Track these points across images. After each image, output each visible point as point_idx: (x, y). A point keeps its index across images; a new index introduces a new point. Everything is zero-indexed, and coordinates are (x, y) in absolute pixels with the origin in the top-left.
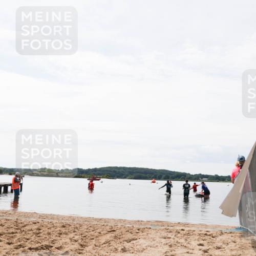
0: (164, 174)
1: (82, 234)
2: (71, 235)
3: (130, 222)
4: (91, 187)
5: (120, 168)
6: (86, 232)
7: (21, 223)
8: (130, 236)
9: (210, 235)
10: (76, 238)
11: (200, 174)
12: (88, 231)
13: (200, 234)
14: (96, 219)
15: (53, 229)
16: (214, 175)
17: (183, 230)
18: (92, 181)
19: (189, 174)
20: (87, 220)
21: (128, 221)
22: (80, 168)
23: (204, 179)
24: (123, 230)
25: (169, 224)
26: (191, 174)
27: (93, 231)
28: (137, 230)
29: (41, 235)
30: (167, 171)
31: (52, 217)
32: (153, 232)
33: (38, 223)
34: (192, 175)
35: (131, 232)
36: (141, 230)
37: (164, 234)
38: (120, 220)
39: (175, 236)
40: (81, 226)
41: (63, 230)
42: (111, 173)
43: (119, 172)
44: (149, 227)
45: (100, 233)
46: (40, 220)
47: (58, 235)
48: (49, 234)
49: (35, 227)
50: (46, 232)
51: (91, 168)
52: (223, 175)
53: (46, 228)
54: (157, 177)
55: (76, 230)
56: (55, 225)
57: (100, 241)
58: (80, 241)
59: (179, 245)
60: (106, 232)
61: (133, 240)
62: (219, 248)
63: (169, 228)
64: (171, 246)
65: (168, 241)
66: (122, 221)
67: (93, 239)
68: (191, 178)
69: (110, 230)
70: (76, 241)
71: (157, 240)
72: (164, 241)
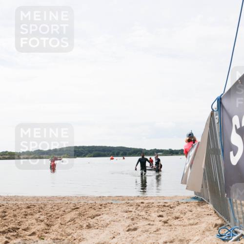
0: (122, 151)
1: (47, 214)
2: (37, 216)
3: (92, 199)
8: (92, 212)
9: (168, 206)
10: (42, 217)
11: (155, 149)
12: (52, 210)
13: (158, 206)
14: (59, 198)
15: (18, 211)
16: (168, 149)
17: (142, 203)
18: (54, 161)
19: (145, 150)
20: (51, 199)
21: (90, 197)
23: (159, 153)
24: (87, 207)
25: (129, 198)
26: (147, 149)
27: (57, 210)
28: (99, 206)
29: (7, 217)
32: (115, 206)
33: (3, 205)
34: (148, 151)
35: (94, 209)
36: (103, 205)
37: (126, 208)
38: (83, 197)
39: (136, 209)
40: (45, 205)
41: (29, 211)
43: (78, 151)
44: (110, 202)
45: (64, 211)
46: (4, 203)
47: (24, 216)
48: (15, 215)
50: (12, 215)
52: (177, 149)
54: (115, 153)
55: (41, 210)
56: (20, 206)
57: (65, 219)
58: (46, 221)
59: (140, 217)
60: (70, 210)
61: (97, 215)
62: (177, 218)
63: (129, 201)
64: (133, 219)
65: (129, 215)
66: (84, 198)
67: (58, 218)
68: (147, 153)
69: (73, 208)
70: (42, 221)
71: (119, 215)
72: (125, 215)
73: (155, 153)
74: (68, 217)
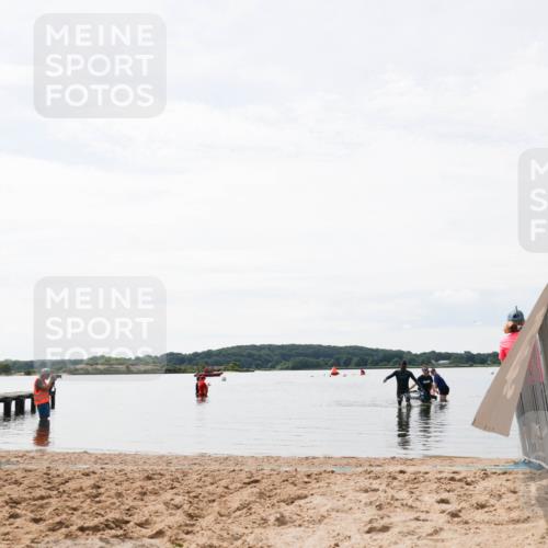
0: (354, 355)
1: (188, 492)
2: (168, 496)
3: (288, 461)
4: (202, 392)
5: (262, 347)
6: (198, 487)
7: (58, 476)
8: (291, 491)
9: (460, 480)
10: (178, 500)
11: (434, 352)
12: (200, 484)
13: (439, 479)
14: (216, 460)
16: (462, 352)
17: (402, 472)
18: (203, 378)
19: (409, 352)
20: (197, 461)
21: (284, 459)
22: (175, 351)
23: (442, 362)
24: (277, 479)
25: (371, 462)
26: (414, 352)
27: (212, 484)
28: (306, 477)
29: (103, 498)
30: (361, 349)
31: (123, 458)
32: (340, 479)
33: (94, 473)
34: (416, 355)
35: (292, 483)
36: (314, 476)
37: (365, 483)
38: (269, 458)
39: (388, 485)
40: (185, 474)
41: (149, 486)
42: (243, 359)
43: (260, 356)
44: (330, 469)
45: (227, 488)
46: (97, 468)
47: (139, 497)
48: (119, 495)
49: (87, 482)
50: (113, 493)
51: (200, 351)
52: (482, 352)
53: (113, 485)
54: (342, 362)
55: (176, 484)
56: (130, 476)
57: (229, 504)
58: (186, 507)
59: (397, 504)
60: (239, 485)
61: (299, 498)
62: (482, 506)
63: (372, 469)
64: (380, 507)
65: (373, 497)
66: (272, 461)
67: (214, 501)
68: (414, 360)
69: (247, 480)
70: (177, 507)
71: (350, 496)
72: (364, 497)
73: (433, 362)
74: (235, 501)
